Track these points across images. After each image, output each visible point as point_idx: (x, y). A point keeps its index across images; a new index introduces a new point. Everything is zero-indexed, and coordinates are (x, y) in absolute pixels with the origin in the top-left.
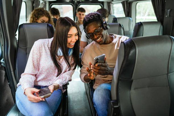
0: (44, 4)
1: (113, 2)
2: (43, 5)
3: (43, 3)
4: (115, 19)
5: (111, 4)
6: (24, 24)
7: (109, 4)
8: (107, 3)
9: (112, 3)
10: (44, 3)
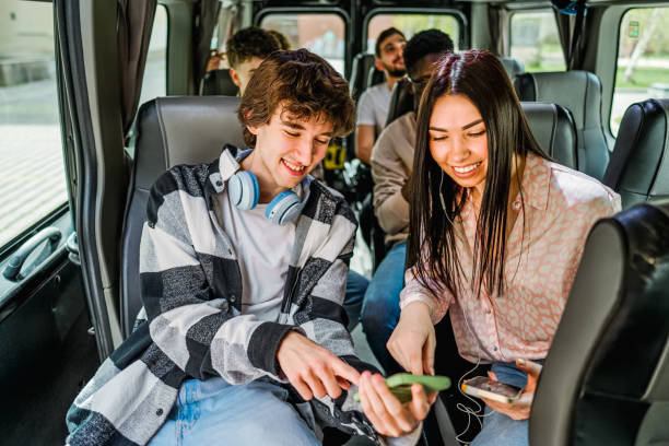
0: (233, 12)
1: (511, 6)
2: (231, 16)
3: (230, 7)
4: (525, 81)
5: (503, 12)
6: (158, 98)
7: (494, 12)
8: (485, 6)
9: (508, 10)
10: (234, 8)
